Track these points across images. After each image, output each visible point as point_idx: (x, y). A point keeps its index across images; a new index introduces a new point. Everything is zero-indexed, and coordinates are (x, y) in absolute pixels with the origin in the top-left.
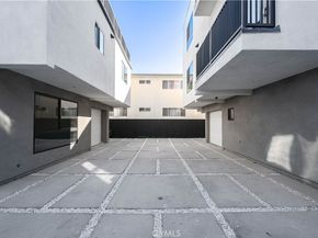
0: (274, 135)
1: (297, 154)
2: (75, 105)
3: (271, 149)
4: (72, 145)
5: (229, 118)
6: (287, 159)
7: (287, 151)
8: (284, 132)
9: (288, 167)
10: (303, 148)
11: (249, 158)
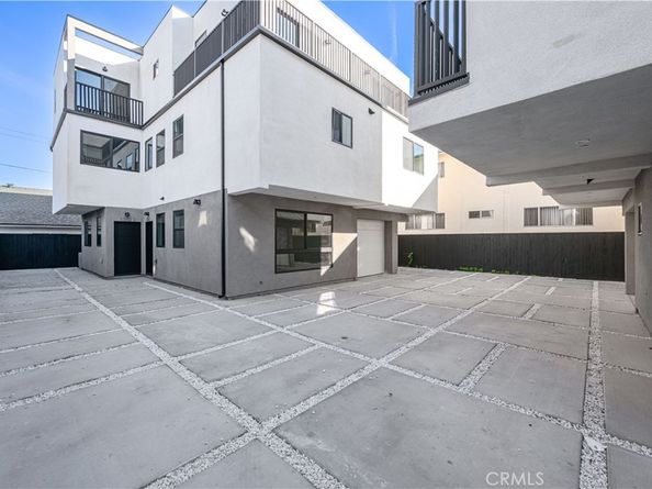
2: (328, 218)
4: (324, 270)
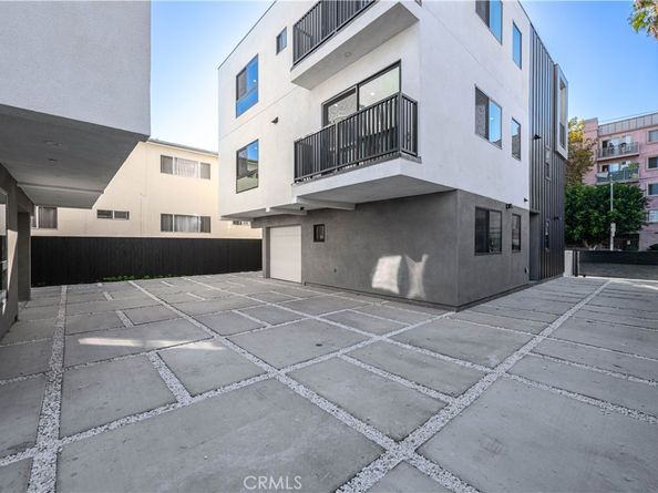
0: (380, 256)
1: (404, 276)
3: (377, 273)
5: (316, 239)
6: (395, 282)
7: (395, 272)
8: (392, 253)
9: (395, 289)
10: (410, 267)
11: (349, 290)
